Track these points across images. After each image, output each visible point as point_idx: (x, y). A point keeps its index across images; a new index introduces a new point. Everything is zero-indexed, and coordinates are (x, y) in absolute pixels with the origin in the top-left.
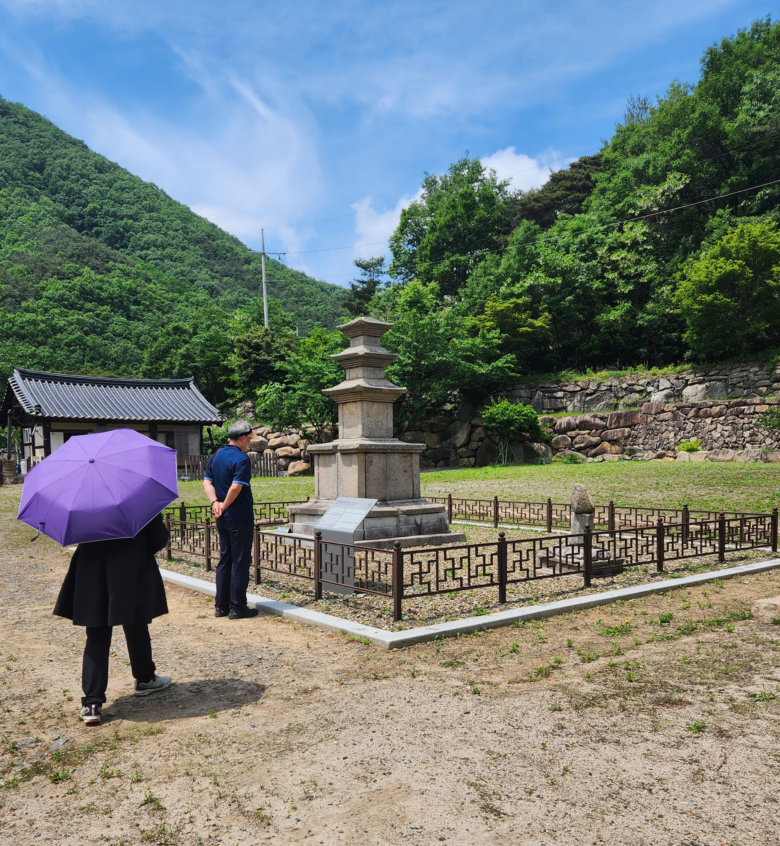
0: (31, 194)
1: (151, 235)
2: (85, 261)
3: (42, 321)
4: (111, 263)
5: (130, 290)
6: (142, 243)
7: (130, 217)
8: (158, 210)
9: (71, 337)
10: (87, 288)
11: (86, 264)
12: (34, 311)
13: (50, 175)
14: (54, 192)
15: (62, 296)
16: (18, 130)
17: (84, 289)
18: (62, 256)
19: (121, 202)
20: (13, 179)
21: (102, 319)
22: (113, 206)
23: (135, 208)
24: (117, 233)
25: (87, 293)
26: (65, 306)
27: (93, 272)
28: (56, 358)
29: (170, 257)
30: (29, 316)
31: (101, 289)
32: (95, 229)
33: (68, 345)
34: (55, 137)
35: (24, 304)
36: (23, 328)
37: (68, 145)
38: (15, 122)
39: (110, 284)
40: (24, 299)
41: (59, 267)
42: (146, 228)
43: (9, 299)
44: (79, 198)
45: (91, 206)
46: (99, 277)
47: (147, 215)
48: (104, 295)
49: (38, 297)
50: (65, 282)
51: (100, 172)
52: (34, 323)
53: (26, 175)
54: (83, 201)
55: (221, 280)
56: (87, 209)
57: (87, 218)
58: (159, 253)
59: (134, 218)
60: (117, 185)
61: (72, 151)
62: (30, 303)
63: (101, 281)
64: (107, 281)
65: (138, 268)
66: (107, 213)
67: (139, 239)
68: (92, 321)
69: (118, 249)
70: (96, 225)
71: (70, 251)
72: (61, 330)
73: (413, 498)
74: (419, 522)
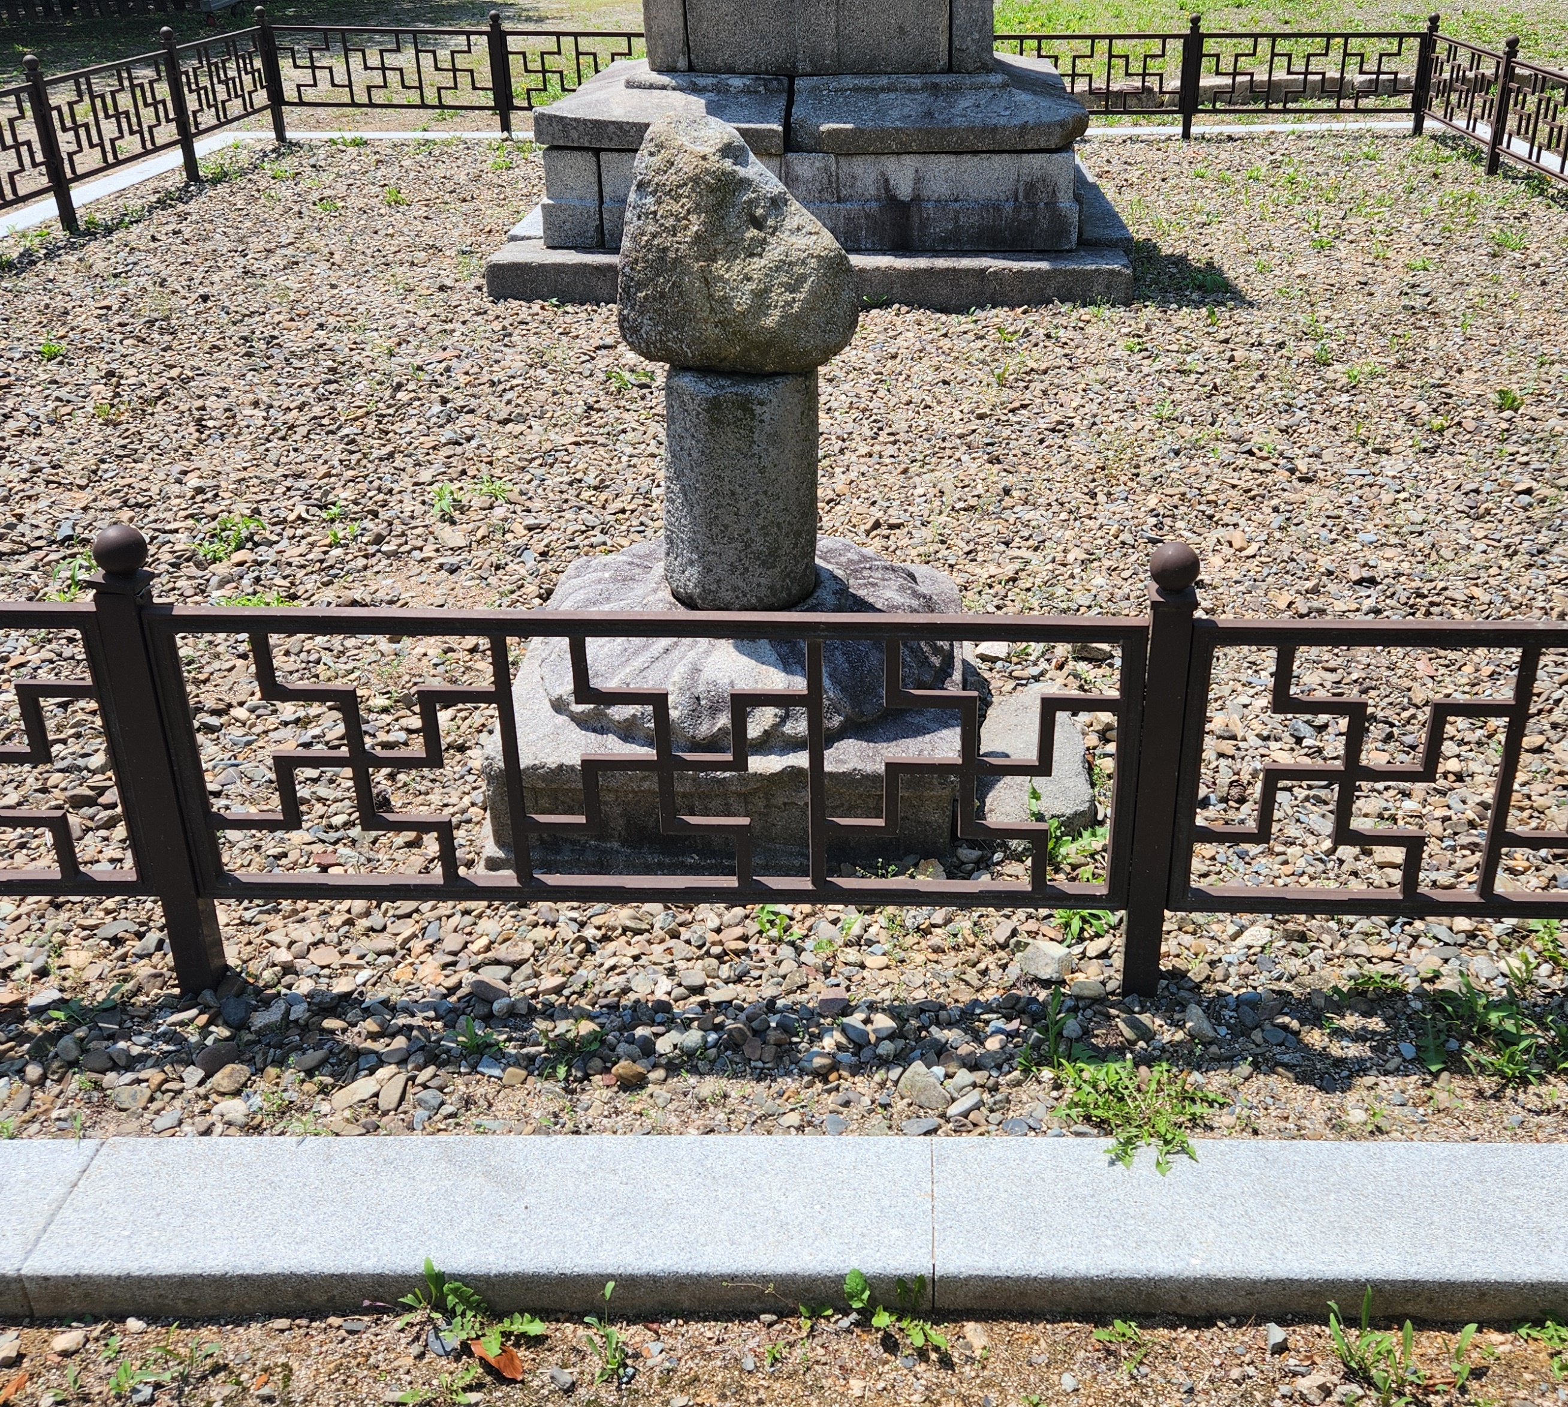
73: (949, 69)
74: (904, 190)
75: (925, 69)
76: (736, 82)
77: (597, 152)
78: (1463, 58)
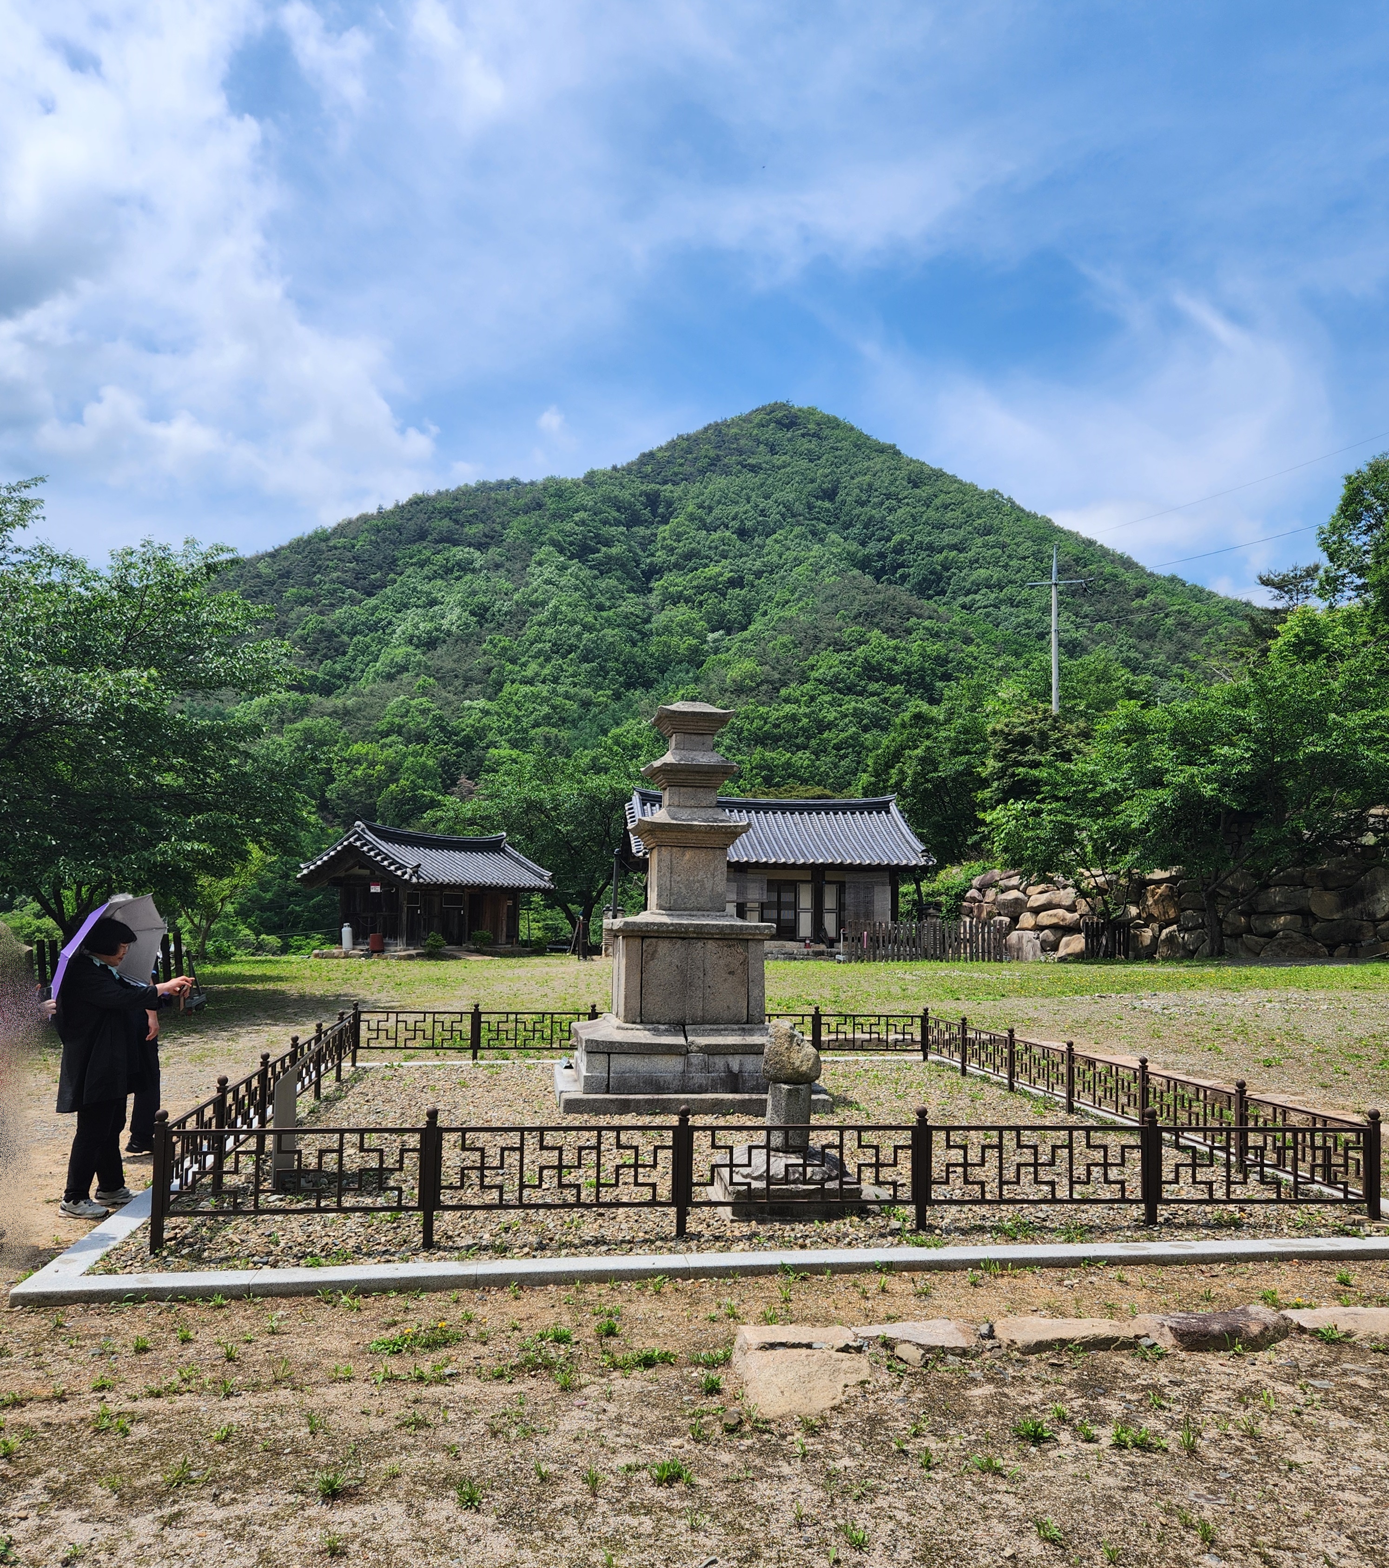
0: (814, 534)
1: (982, 571)
2: (876, 620)
3: (806, 715)
4: (914, 620)
5: (938, 657)
6: (968, 585)
7: (954, 547)
8: (998, 531)
9: (843, 735)
10: (874, 662)
11: (877, 625)
12: (797, 701)
13: (843, 503)
14: (848, 526)
15: (836, 676)
16: (806, 446)
17: (869, 663)
18: (844, 617)
19: (941, 527)
20: (794, 516)
21: (891, 706)
22: (929, 534)
23: (962, 533)
24: (931, 573)
25: (873, 669)
26: (840, 691)
27: (885, 636)
28: (818, 768)
29: (1011, 602)
30: (788, 708)
31: (893, 660)
32: (900, 571)
33: (837, 747)
34: (856, 446)
35: (783, 692)
36: (776, 726)
37: (874, 454)
38: (803, 435)
39: (908, 651)
40: (785, 684)
41: (837, 634)
42: (977, 561)
43: (764, 687)
44: (883, 529)
45: (896, 538)
46: (893, 643)
47: (979, 541)
48: (897, 669)
49: (803, 679)
50: (844, 656)
51: (916, 486)
52: (794, 718)
53: (810, 507)
54: (886, 533)
55: (1090, 629)
56: (892, 544)
57: (890, 556)
58: (993, 596)
59: (960, 548)
60: (938, 502)
61: (878, 463)
62: (792, 690)
63: (896, 648)
64: (905, 649)
65: (954, 624)
66: (920, 546)
67: (964, 580)
68: (875, 709)
69: (929, 598)
70: (901, 565)
71: (856, 608)
72: (830, 726)
73: (747, 1023)
74: (735, 1068)
75: (738, 1022)
76: (662, 1027)
77: (609, 1054)
78: (942, 1026)
